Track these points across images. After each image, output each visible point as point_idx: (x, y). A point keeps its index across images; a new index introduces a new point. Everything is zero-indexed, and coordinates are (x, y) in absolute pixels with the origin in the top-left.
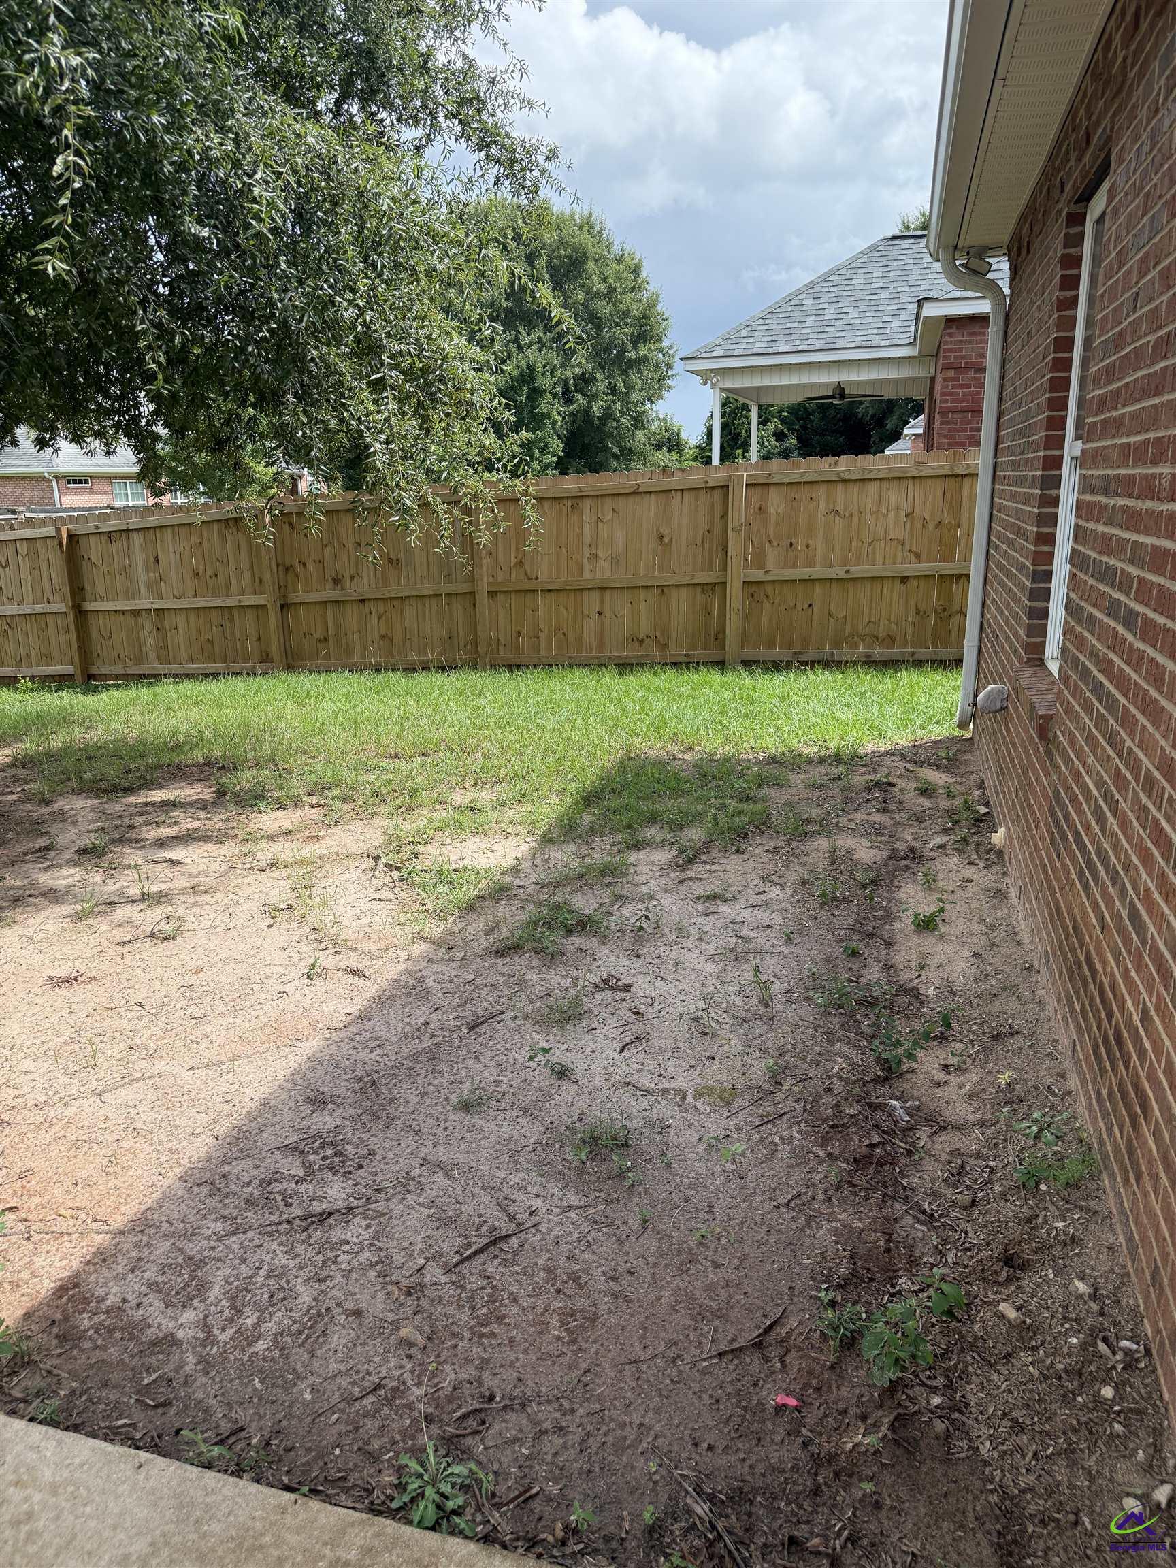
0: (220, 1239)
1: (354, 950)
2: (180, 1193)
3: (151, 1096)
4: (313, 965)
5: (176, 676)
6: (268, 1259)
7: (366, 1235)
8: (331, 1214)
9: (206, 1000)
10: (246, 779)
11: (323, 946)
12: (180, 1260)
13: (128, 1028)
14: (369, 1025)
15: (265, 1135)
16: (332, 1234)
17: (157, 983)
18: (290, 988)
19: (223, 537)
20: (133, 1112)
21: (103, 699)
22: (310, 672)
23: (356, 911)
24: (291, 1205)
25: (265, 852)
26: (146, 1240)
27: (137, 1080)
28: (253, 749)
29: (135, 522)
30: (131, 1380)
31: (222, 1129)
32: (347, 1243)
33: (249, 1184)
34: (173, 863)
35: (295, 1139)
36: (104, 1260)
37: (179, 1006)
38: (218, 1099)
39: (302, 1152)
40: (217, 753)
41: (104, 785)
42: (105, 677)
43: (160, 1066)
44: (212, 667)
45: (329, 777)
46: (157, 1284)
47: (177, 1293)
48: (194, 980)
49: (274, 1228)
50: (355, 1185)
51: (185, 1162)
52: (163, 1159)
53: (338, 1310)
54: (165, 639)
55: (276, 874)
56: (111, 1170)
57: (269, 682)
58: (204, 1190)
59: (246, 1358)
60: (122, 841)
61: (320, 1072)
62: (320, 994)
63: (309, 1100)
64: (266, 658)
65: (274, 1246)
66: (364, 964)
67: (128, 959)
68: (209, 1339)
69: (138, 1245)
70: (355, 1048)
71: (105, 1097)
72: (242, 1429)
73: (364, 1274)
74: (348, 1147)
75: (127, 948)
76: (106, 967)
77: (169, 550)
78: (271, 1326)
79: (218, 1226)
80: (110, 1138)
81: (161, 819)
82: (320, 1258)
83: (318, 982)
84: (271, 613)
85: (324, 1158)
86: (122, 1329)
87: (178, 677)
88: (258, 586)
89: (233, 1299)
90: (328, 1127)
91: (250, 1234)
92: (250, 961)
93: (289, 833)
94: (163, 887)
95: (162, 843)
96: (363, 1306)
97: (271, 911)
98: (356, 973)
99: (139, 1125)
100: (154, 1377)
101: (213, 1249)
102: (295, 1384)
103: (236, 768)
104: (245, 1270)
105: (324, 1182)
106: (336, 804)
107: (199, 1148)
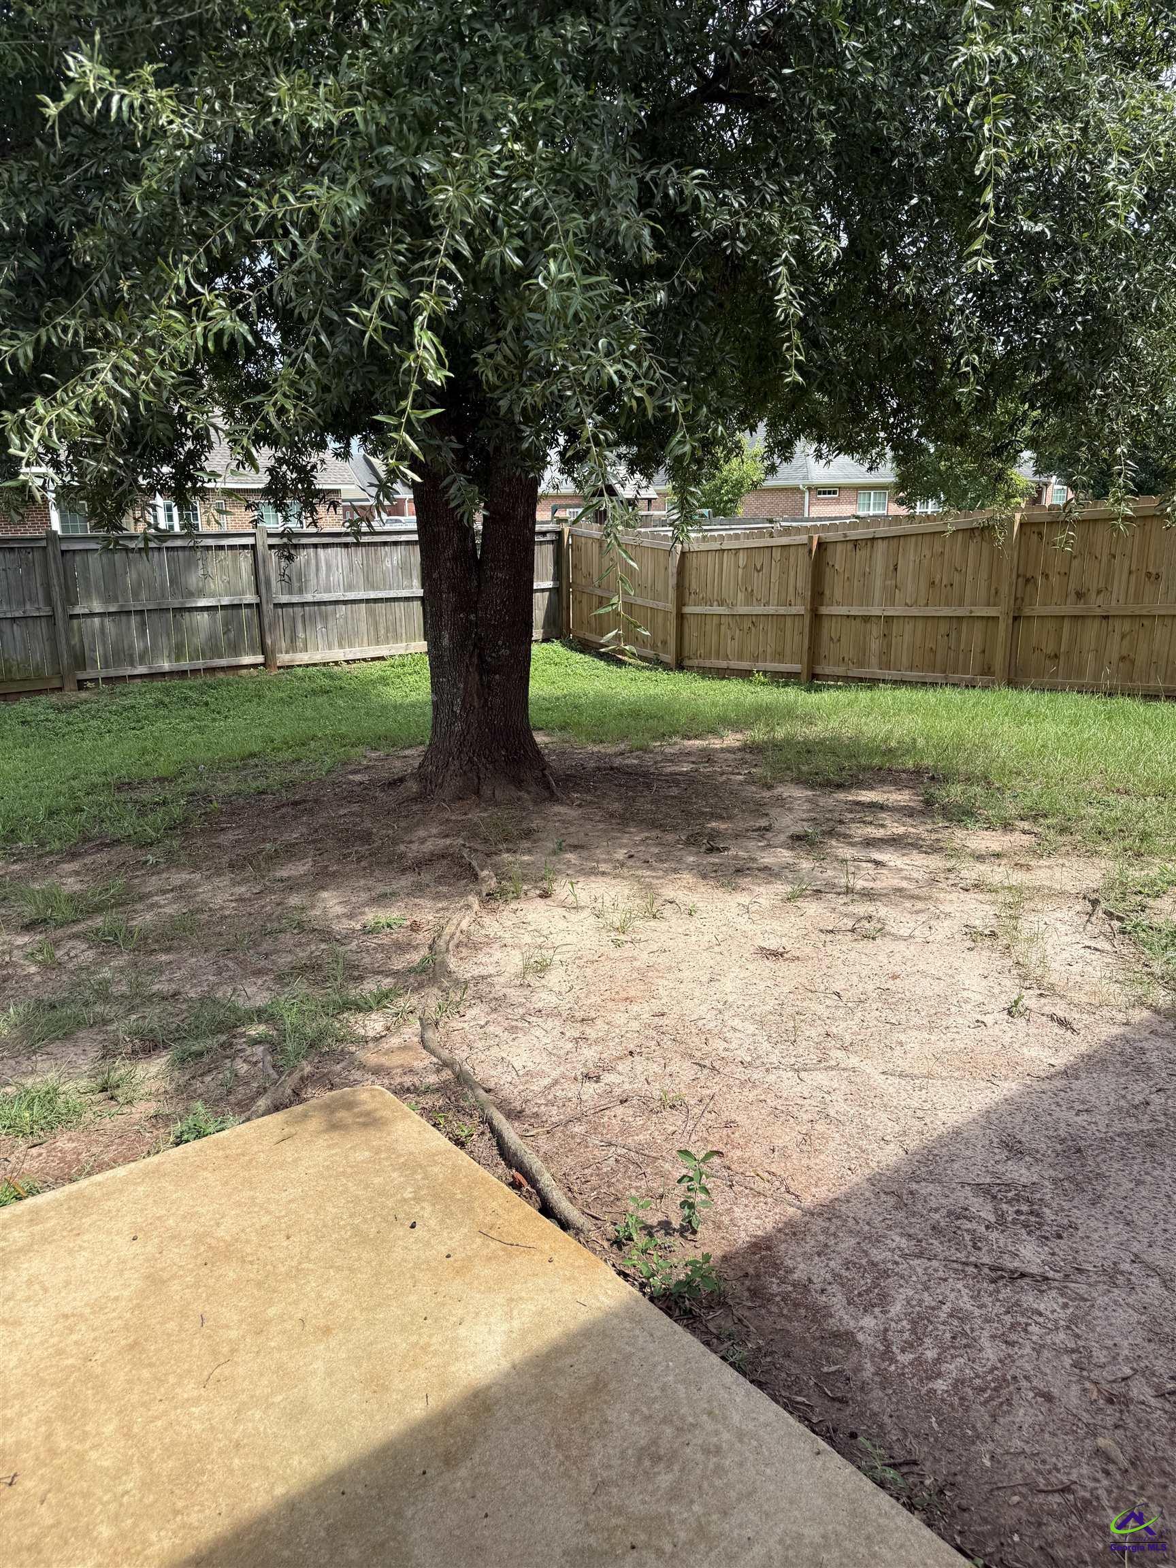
0: (904, 1256)
1: (1063, 997)
2: (867, 1194)
3: (845, 1087)
4: (1016, 1002)
5: (895, 682)
6: (952, 1296)
7: (1062, 1314)
8: (1023, 1275)
9: (903, 1008)
10: (955, 793)
11: (1027, 984)
12: (864, 1262)
13: (826, 1014)
14: (1076, 1084)
15: (956, 1166)
16: (1024, 1298)
17: (855, 979)
18: (988, 1019)
19: (965, 546)
20: (828, 1098)
21: (826, 698)
22: (1033, 689)
23: (1065, 955)
24: (979, 1249)
25: (971, 871)
26: (833, 1229)
27: (832, 1068)
28: (966, 762)
29: (882, 530)
30: (811, 1361)
31: (913, 1144)
32: (1041, 1314)
33: (936, 1210)
34: (877, 863)
35: (988, 1180)
36: (794, 1234)
37: (874, 1006)
38: (910, 1113)
39: (994, 1197)
40: (928, 762)
41: (819, 779)
42: (827, 677)
43: (854, 1061)
44: (930, 676)
45: (1045, 804)
46: (841, 1276)
47: (860, 1295)
48: (890, 984)
49: (960, 1267)
50: (1053, 1254)
51: (873, 1165)
52: (853, 1154)
53: (1024, 1383)
54: (889, 646)
55: (981, 897)
56: (805, 1148)
57: (988, 697)
58: (892, 1201)
59: (924, 1391)
60: (831, 833)
61: (1018, 1119)
62: (1021, 1035)
63: (1005, 1145)
64: (987, 670)
65: (960, 1285)
66: (1073, 1016)
67: (829, 948)
68: (887, 1355)
69: (825, 1231)
70: (1058, 1105)
71: (803, 1074)
72: (915, 1463)
73: (1057, 1357)
74: (1046, 1210)
75: (830, 937)
76: (808, 950)
77: (910, 558)
78: (951, 1368)
79: (904, 1242)
80: (806, 1117)
81: (869, 819)
82: (1008, 1319)
83: (1020, 1022)
84: (1002, 626)
85: (1018, 1212)
86: (806, 1307)
87: (898, 683)
88: (993, 598)
89: (913, 1323)
90: (1024, 1180)
91: (935, 1263)
92: (949, 980)
93: (997, 855)
94: (866, 884)
95: (869, 843)
96: (1055, 1392)
97: (973, 934)
98: (1063, 1023)
99: (832, 1113)
100: (833, 1368)
101: (896, 1263)
102: (974, 1443)
103: (946, 779)
104: (928, 1300)
105: (1017, 1240)
106: (1051, 835)
107: (889, 1156)
